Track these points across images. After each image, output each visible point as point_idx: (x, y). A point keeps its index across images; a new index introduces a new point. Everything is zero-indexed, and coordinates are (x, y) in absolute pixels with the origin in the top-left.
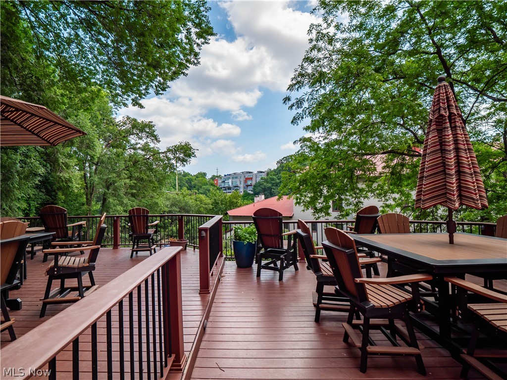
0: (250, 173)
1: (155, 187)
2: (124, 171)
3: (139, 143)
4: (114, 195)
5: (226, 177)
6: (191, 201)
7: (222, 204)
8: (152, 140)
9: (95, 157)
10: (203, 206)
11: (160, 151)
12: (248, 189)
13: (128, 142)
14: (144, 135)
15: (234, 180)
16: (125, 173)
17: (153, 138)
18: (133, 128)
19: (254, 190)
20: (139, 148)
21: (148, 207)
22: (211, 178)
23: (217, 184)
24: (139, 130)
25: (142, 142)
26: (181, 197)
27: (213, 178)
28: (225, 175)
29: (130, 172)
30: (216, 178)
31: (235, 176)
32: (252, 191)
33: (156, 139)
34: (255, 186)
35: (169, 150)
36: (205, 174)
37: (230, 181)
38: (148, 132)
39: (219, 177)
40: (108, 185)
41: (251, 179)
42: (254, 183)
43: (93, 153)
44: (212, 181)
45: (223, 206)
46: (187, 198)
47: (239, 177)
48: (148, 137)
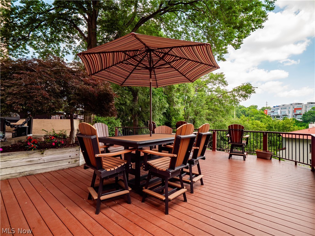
0: (299, 104)
1: (224, 115)
2: (205, 105)
3: (214, 88)
4: (200, 119)
5: (274, 108)
6: (249, 125)
7: (275, 128)
8: (223, 84)
9: (191, 97)
10: (259, 129)
11: (228, 91)
12: (297, 118)
13: (207, 87)
14: (217, 82)
15: (282, 110)
16: (206, 106)
17: (223, 83)
18: (210, 78)
19: (303, 118)
20: (214, 91)
21: (219, 127)
22: (261, 109)
23: (266, 113)
24: (214, 79)
25: (215, 87)
26: (242, 122)
27: (263, 109)
28: (274, 107)
29: (209, 105)
30: (266, 109)
31: (284, 107)
32: (301, 119)
33: (225, 84)
34: (304, 115)
35: (234, 90)
36: (256, 107)
37: (279, 111)
38: (220, 80)
39: (269, 108)
40: (196, 113)
41: (300, 109)
42: (303, 112)
43: (190, 95)
44: (262, 112)
45: (277, 129)
46: (246, 123)
47: (288, 108)
48: (219, 83)
